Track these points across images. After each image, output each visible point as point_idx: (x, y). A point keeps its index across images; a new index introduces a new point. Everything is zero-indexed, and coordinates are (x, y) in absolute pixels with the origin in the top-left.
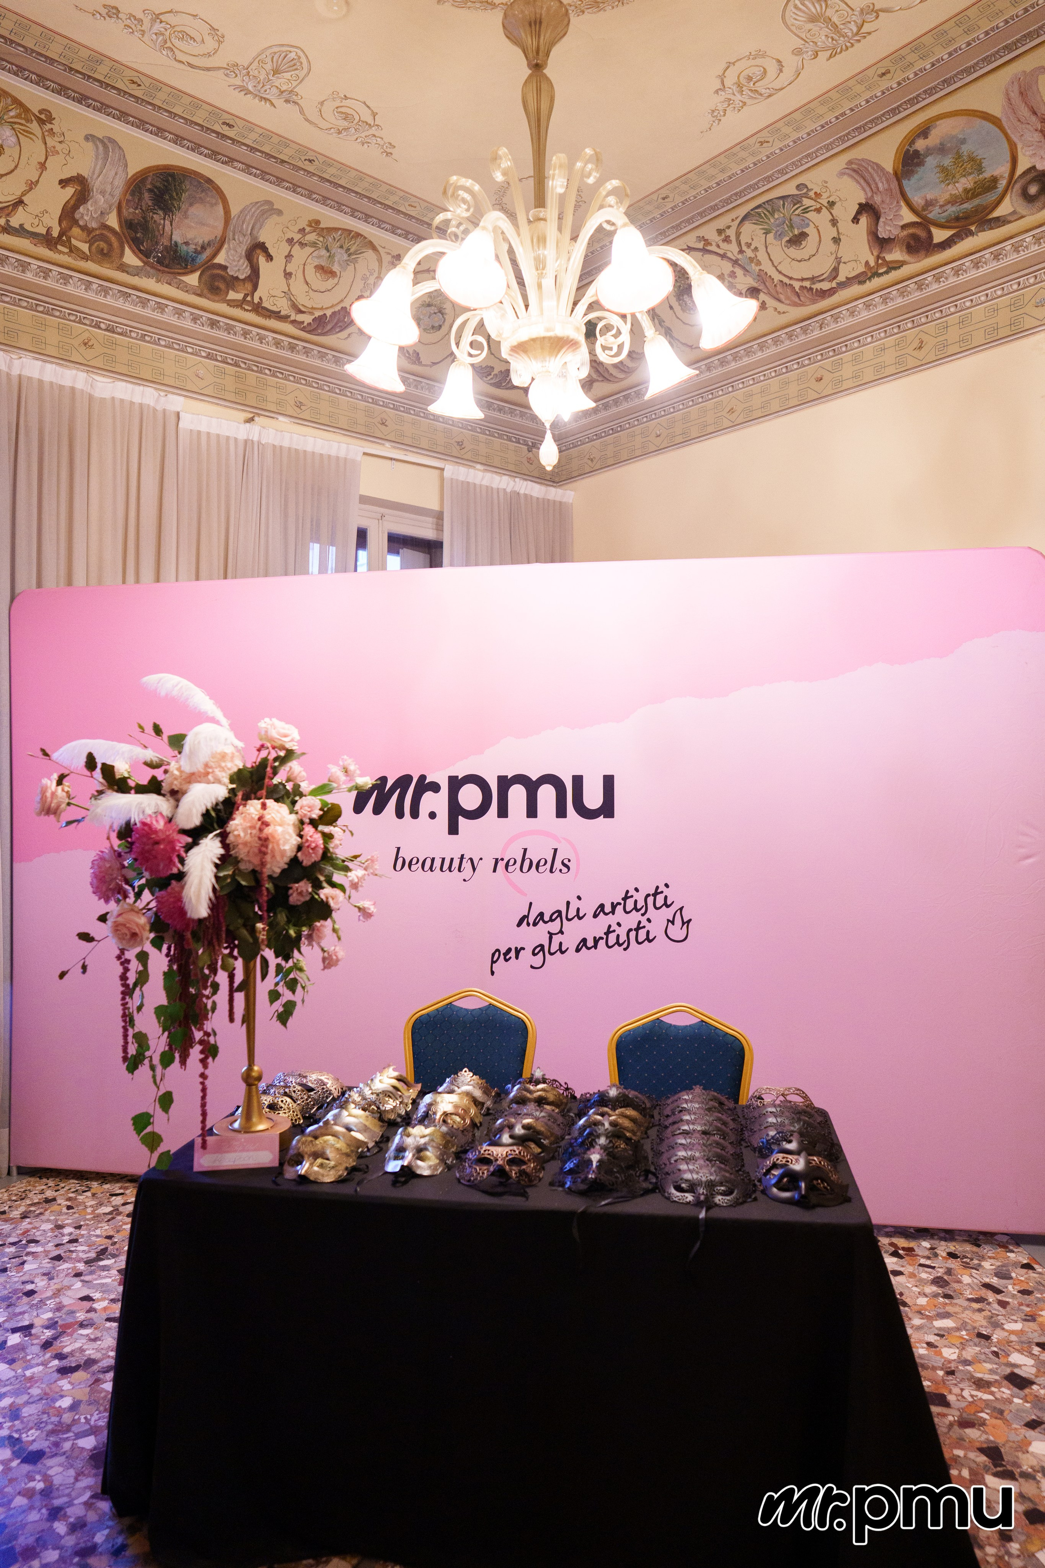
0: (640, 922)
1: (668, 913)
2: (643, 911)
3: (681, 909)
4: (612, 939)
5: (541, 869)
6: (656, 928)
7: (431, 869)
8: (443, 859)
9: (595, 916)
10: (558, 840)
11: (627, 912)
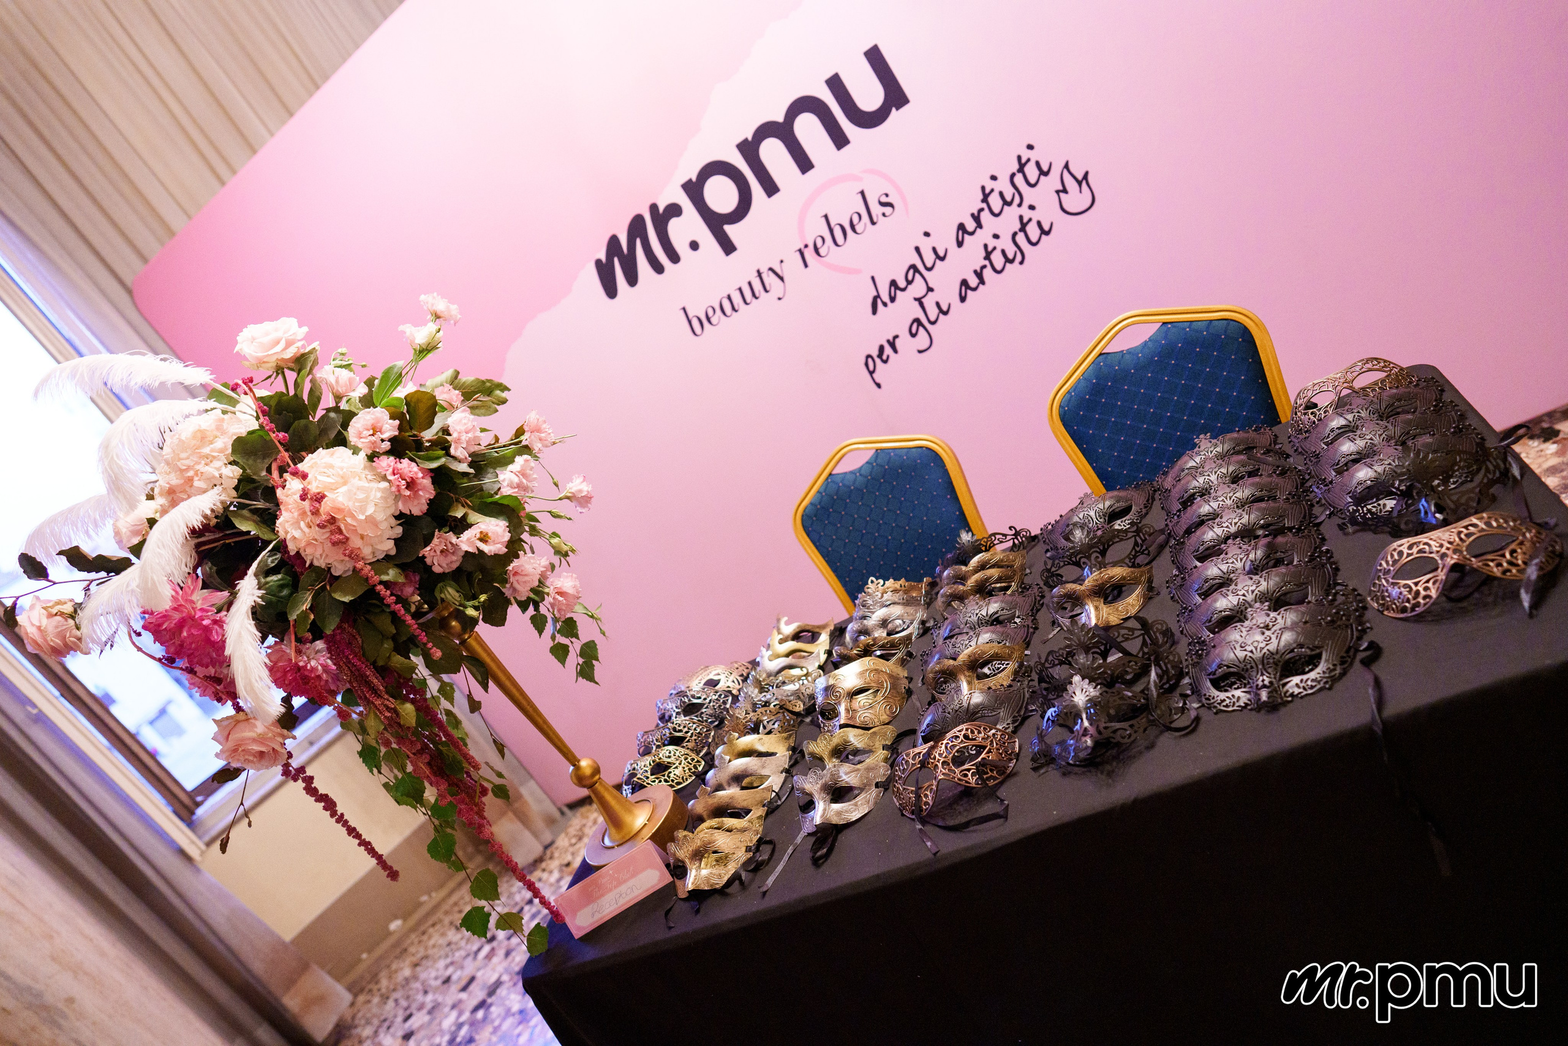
0: (1021, 218)
1: (1051, 183)
2: (1017, 200)
3: (1066, 166)
4: (997, 259)
5: (859, 228)
6: (1047, 210)
7: (734, 309)
8: (740, 289)
9: (960, 244)
10: (857, 179)
11: (996, 215)
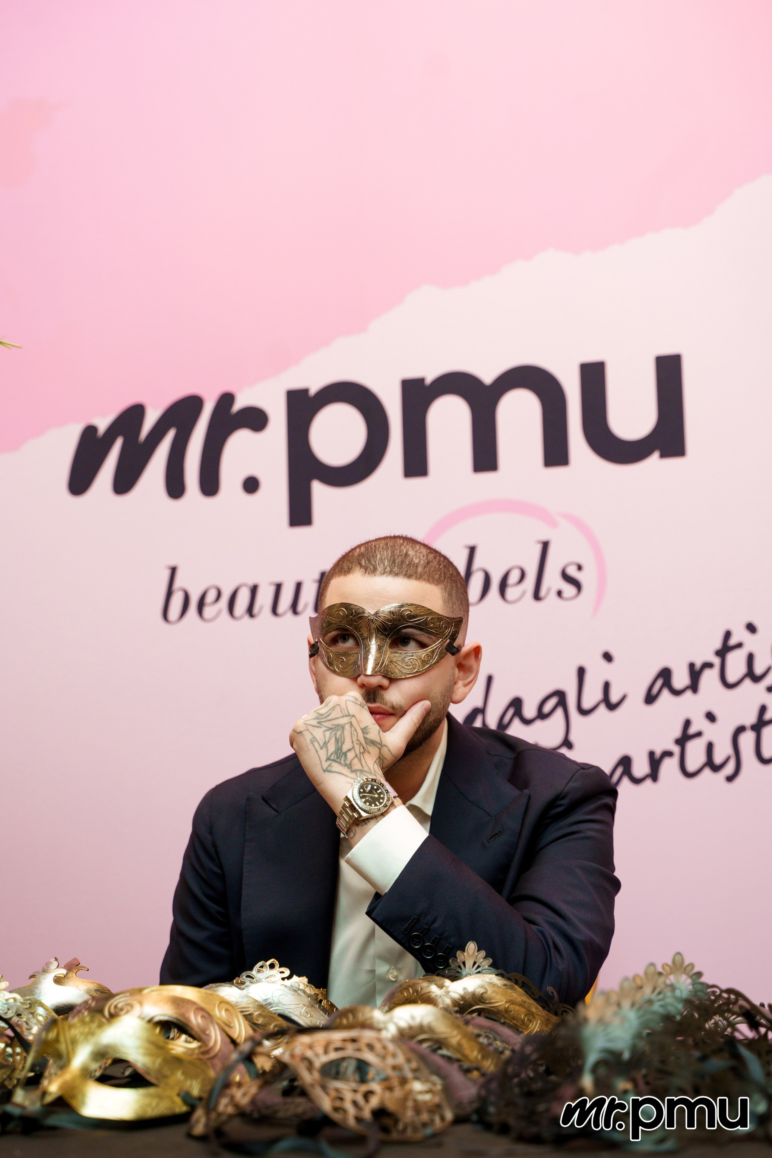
0: (763, 710)
4: (696, 753)
5: (511, 593)
7: (250, 611)
8: (278, 587)
9: (650, 699)
10: (550, 521)
11: (729, 686)
